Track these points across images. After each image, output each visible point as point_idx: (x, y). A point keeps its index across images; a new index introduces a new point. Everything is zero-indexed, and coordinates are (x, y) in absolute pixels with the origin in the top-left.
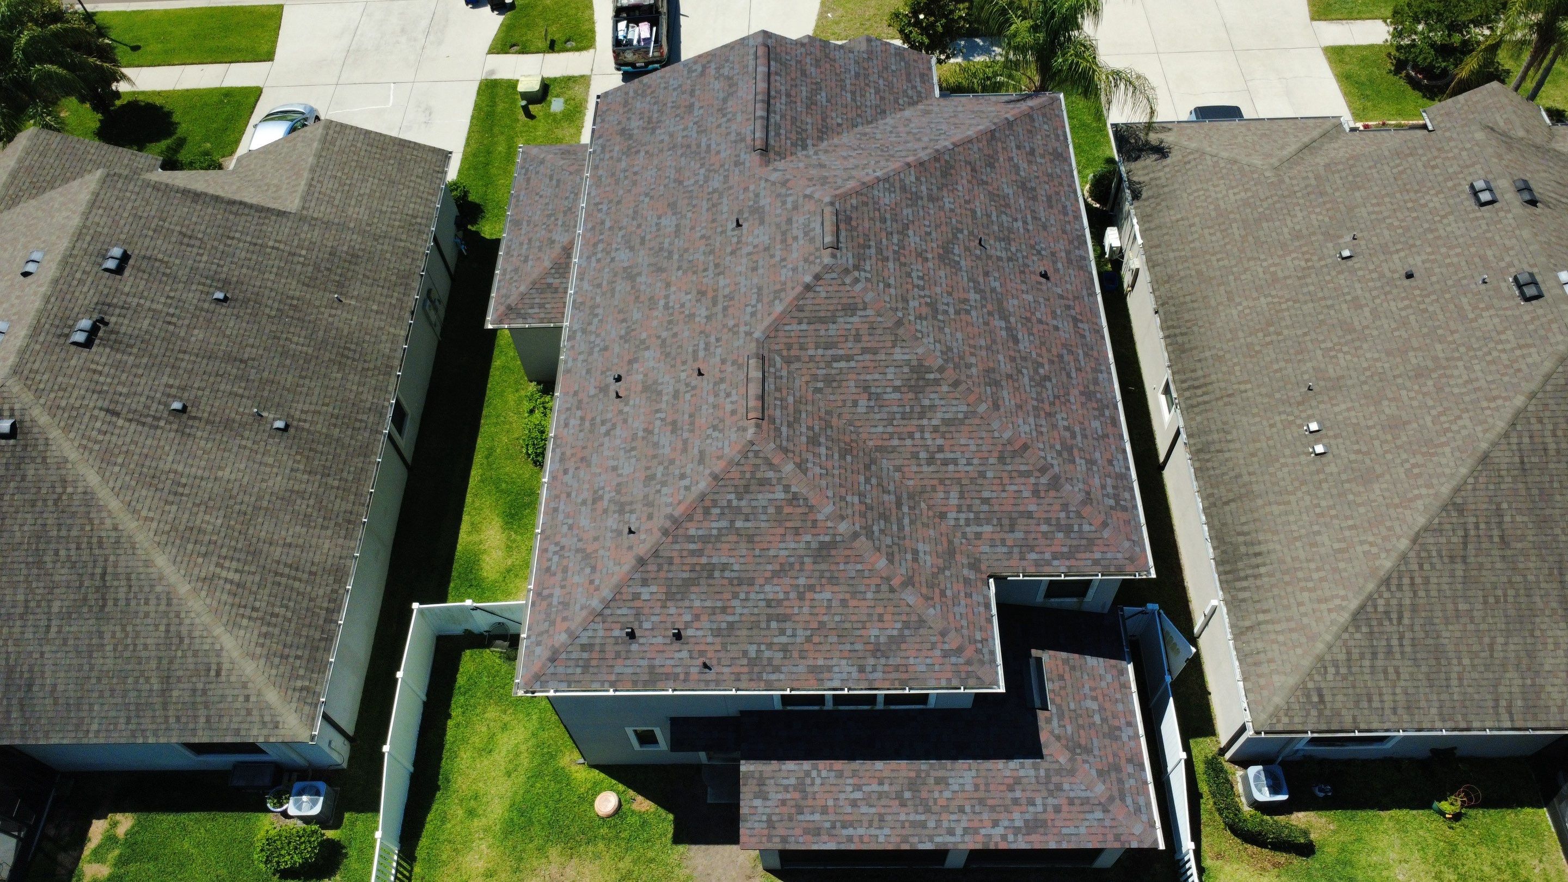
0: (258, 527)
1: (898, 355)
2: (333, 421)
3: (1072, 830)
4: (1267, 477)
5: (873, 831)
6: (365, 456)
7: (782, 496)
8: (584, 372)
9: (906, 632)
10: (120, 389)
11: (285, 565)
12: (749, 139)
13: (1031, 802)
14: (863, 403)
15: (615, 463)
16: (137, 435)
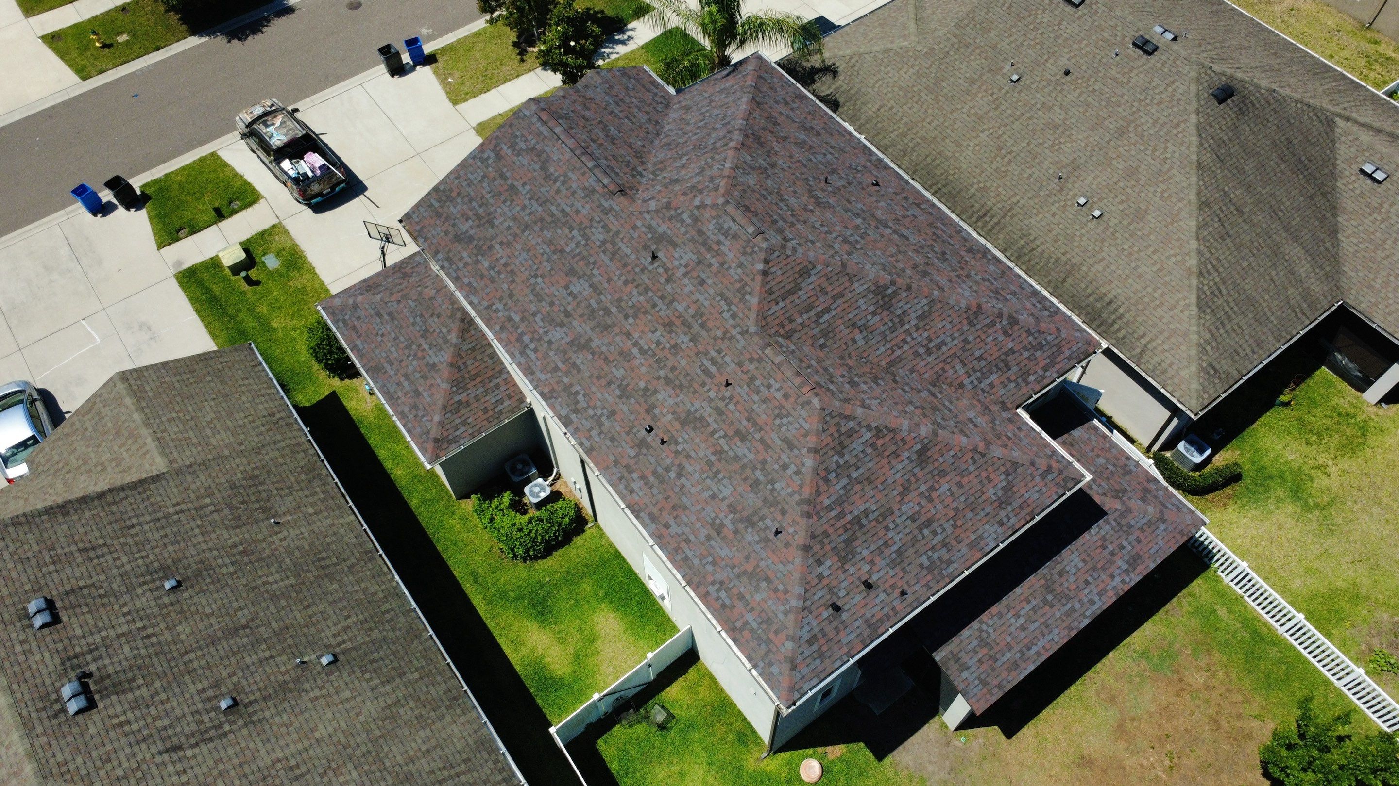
0: (390, 756)
1: (859, 288)
2: (366, 626)
3: (1156, 548)
4: (1077, 250)
5: (1048, 638)
6: (418, 637)
7: (868, 435)
8: (608, 442)
9: (1010, 478)
10: (159, 724)
11: (440, 769)
12: (599, 188)
13: (1122, 547)
14: (859, 337)
15: (710, 493)
16: (215, 754)
